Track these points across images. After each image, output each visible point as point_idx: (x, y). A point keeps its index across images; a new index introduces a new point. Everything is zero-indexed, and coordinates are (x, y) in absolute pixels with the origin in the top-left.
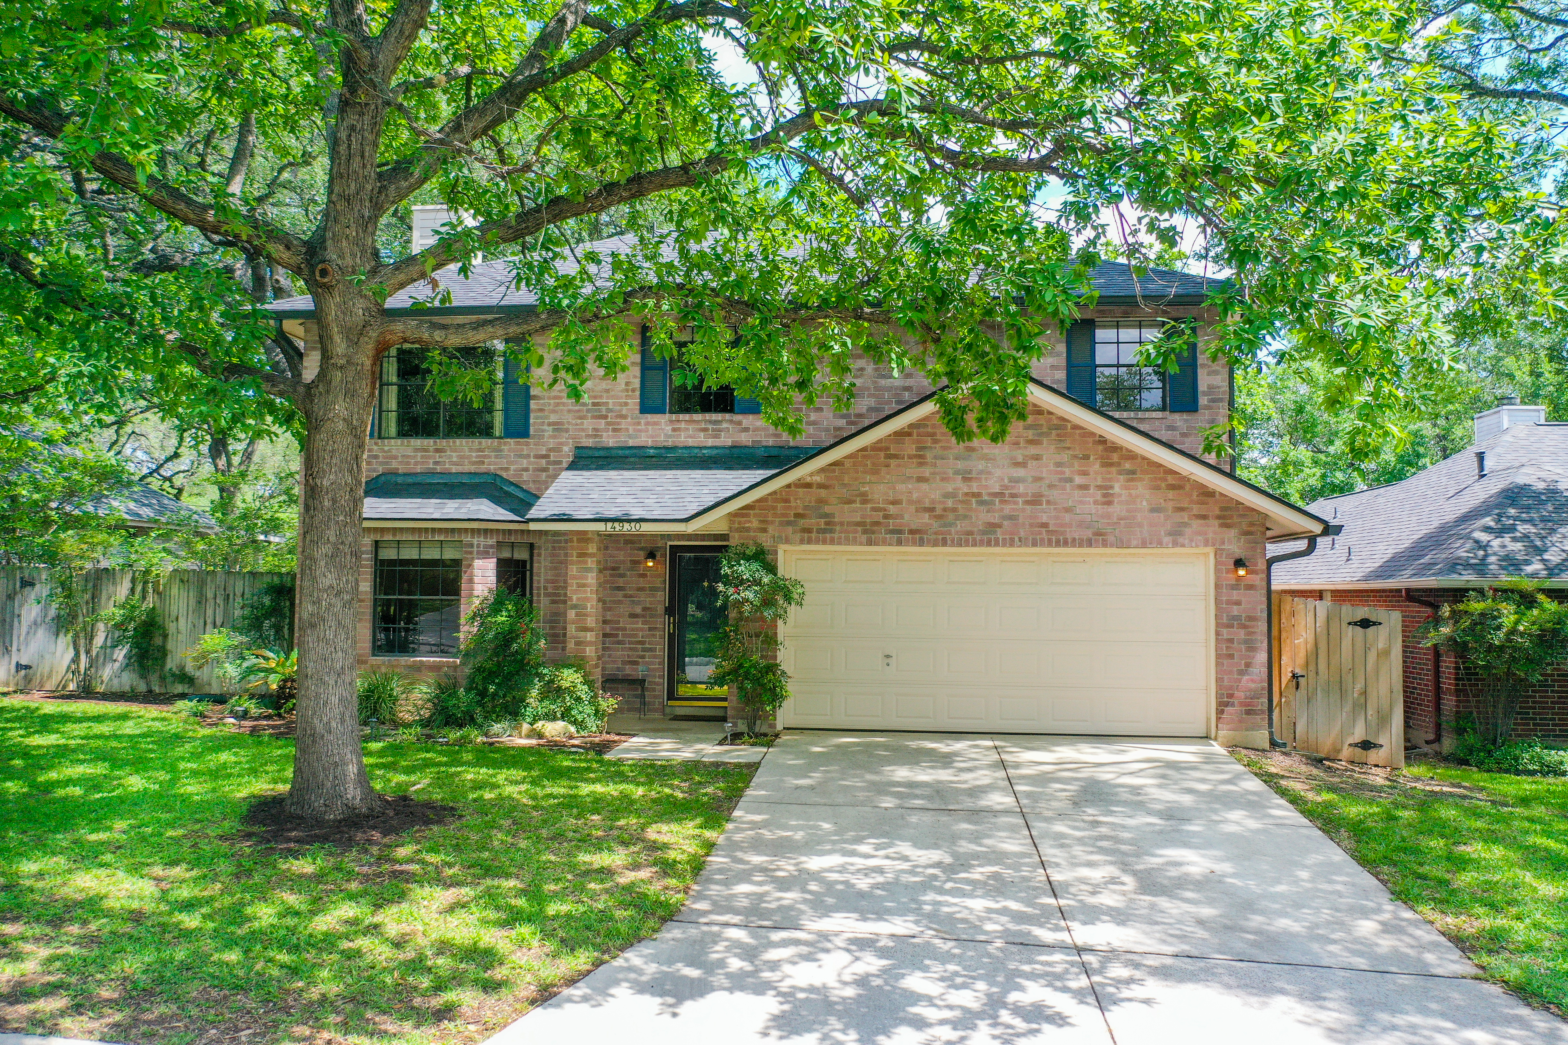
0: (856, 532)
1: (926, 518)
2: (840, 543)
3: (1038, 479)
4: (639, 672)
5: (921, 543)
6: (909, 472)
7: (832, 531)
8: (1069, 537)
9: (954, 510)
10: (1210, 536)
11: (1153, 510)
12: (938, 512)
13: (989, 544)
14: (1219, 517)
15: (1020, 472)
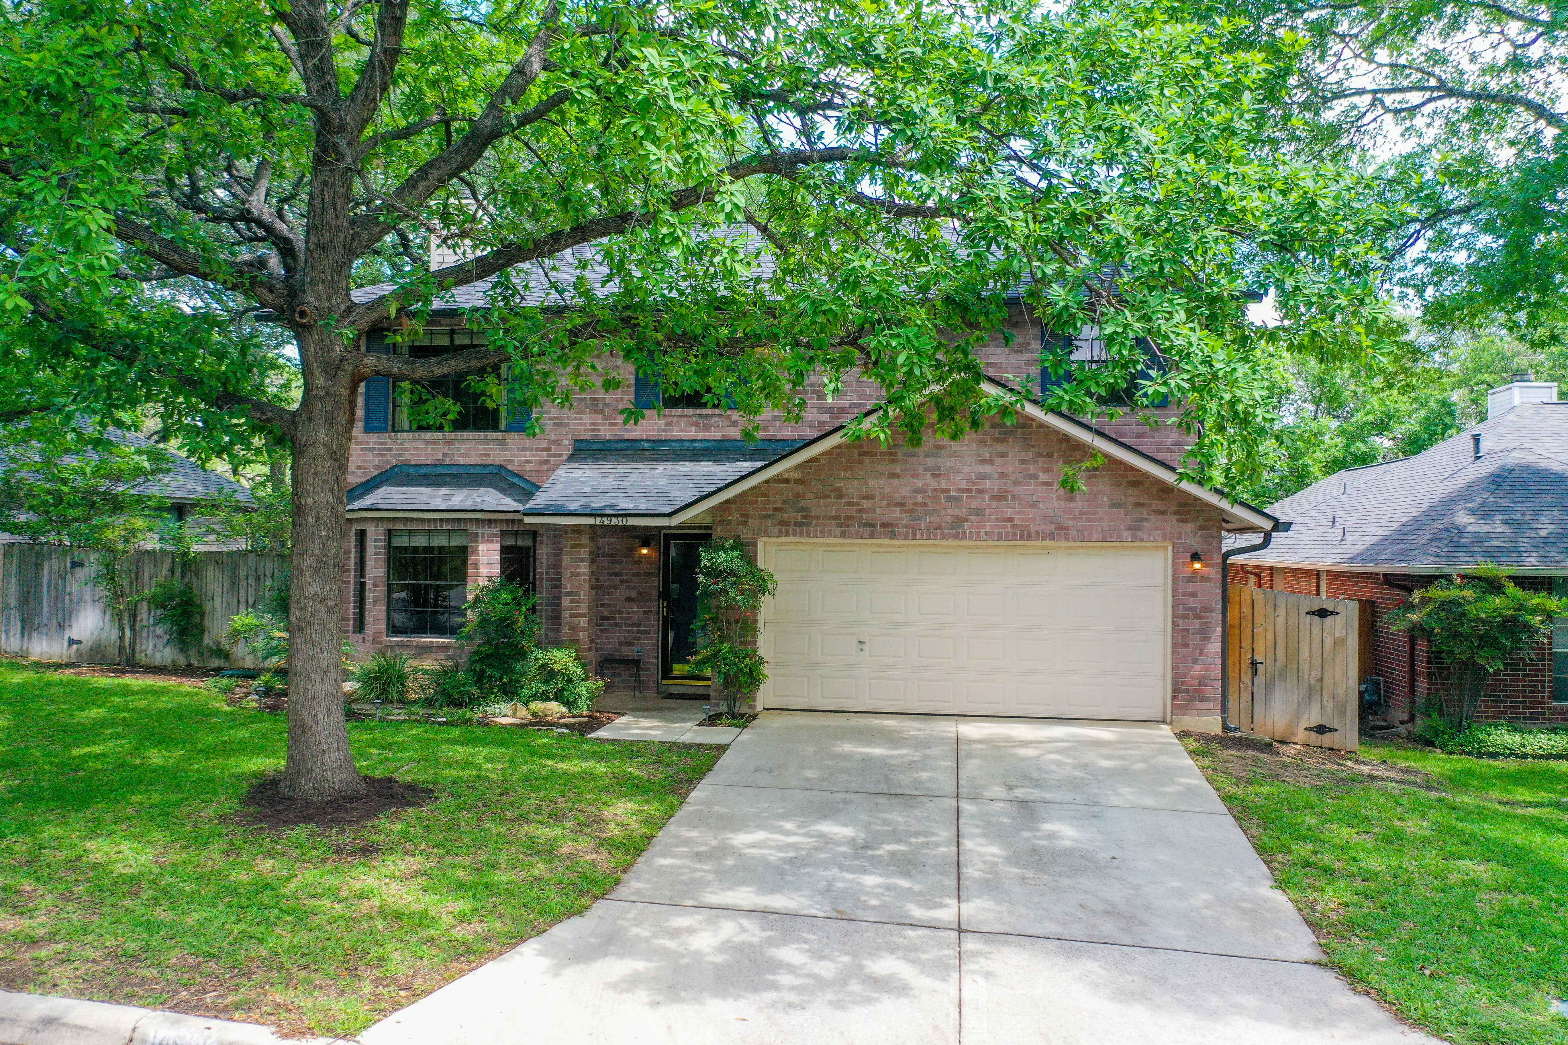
0: (831, 525)
1: (897, 512)
2: (815, 536)
3: (1003, 476)
4: (633, 653)
5: (893, 536)
6: (881, 468)
7: (808, 524)
8: (1033, 531)
9: (924, 505)
10: (1169, 530)
11: (1113, 505)
12: (909, 506)
13: (956, 537)
14: (1176, 513)
15: (987, 469)
